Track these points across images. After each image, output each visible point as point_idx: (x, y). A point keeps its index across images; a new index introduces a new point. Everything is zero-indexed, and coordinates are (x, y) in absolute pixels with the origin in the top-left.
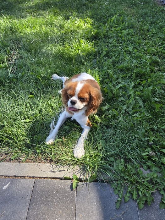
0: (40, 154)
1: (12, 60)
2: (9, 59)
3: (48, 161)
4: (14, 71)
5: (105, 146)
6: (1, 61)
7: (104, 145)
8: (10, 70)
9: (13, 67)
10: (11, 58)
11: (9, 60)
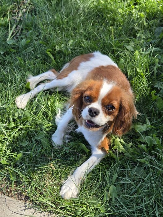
0: (13, 183)
1: (18, 13)
2: (14, 11)
3: (23, 198)
4: (17, 34)
5: (117, 197)
6: (2, 13)
7: (115, 195)
8: (12, 32)
9: (16, 27)
10: (19, 8)
11: (14, 13)
